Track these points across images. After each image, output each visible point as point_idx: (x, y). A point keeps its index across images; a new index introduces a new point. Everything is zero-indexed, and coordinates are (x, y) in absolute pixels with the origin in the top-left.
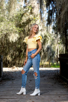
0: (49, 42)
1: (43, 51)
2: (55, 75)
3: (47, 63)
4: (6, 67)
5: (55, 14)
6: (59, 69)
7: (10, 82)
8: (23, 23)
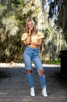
0: (50, 36)
1: (44, 46)
3: (47, 59)
4: (4, 62)
5: (57, 7)
6: (59, 66)
7: (7, 80)
8: (24, 15)
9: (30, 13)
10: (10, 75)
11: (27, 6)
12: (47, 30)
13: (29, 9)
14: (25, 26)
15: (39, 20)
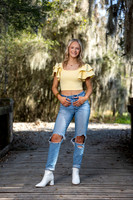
0: (112, 70)
1: (101, 88)
2: (121, 142)
3: (108, 113)
6: (129, 127)
7: (26, 156)
8: (61, 30)
9: (73, 25)
10: (33, 147)
11: (66, 13)
12: (106, 58)
13: (70, 19)
14: (62, 52)
15: (90, 38)
